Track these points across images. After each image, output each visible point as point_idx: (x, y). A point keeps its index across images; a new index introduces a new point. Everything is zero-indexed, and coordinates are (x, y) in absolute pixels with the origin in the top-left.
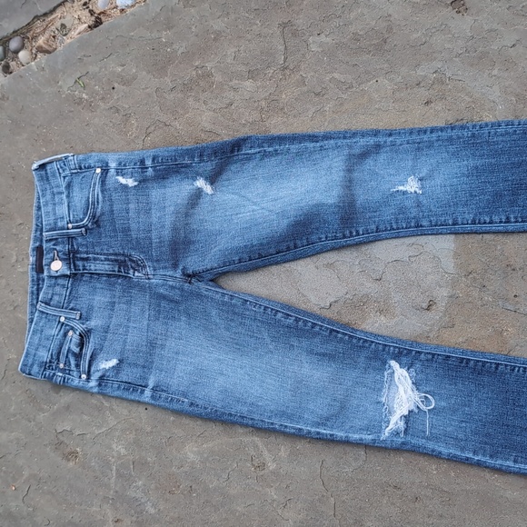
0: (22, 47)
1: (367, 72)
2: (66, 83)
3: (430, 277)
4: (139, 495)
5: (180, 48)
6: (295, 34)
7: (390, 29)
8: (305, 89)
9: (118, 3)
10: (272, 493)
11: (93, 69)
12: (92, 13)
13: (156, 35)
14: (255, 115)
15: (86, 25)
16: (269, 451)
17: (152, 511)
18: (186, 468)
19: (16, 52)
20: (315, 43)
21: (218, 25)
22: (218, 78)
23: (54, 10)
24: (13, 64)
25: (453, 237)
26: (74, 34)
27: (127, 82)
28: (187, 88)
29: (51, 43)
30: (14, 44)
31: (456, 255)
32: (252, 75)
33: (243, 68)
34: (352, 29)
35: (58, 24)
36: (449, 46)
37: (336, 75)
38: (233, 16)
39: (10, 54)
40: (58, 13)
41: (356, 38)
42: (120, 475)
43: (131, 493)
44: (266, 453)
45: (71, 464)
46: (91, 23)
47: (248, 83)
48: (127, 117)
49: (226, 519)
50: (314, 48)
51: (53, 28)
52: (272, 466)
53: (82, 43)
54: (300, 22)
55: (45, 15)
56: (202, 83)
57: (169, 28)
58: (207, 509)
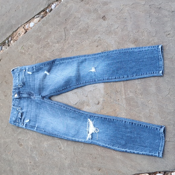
0: (12, 40)
1: (83, 39)
2: (20, 48)
3: (98, 95)
4: (35, 156)
5: (42, 37)
6: (67, 30)
7: (88, 27)
8: (69, 45)
9: (30, 26)
10: (63, 156)
11: (25, 44)
12: (25, 29)
13: (37, 34)
14: (59, 53)
15: (24, 33)
16: (62, 144)
17: (37, 160)
18: (44, 149)
19: (10, 41)
20: (72, 32)
21: (50, 30)
22: (51, 44)
23: (17, 29)
24: (10, 44)
25: (103, 83)
26: (21, 35)
27: (32, 47)
28: (44, 47)
29: (17, 38)
30: (10, 39)
31: (104, 89)
32: (58, 42)
33: (56, 41)
34: (80, 27)
35: (18, 33)
36: (102, 30)
37: (76, 41)
38: (53, 27)
39: (9, 42)
40: (18, 31)
41: (81, 30)
42: (31, 150)
43: (33, 155)
44: (61, 145)
45: (21, 147)
46: (25, 32)
47: (57, 45)
48: (32, 56)
49: (53, 162)
50: (71, 34)
51: (17, 34)
52: (63, 148)
53: (23, 38)
54: (68, 27)
55: (15, 31)
56: (47, 46)
57: (40, 32)
58: (49, 160)
